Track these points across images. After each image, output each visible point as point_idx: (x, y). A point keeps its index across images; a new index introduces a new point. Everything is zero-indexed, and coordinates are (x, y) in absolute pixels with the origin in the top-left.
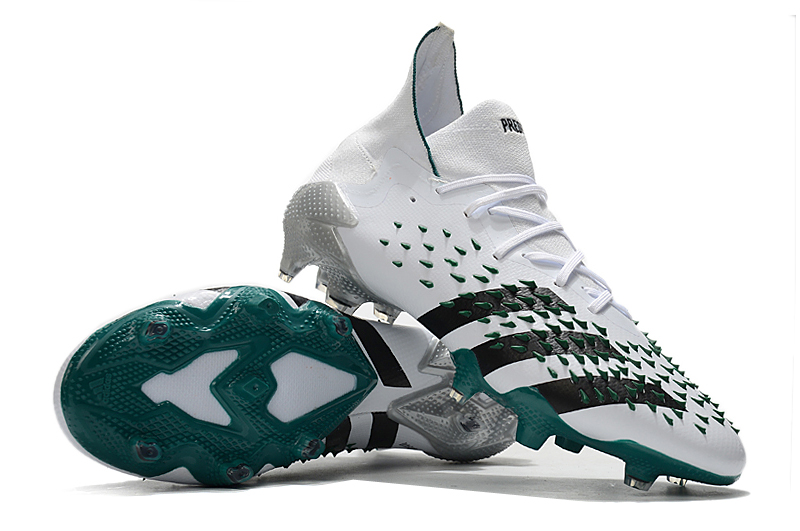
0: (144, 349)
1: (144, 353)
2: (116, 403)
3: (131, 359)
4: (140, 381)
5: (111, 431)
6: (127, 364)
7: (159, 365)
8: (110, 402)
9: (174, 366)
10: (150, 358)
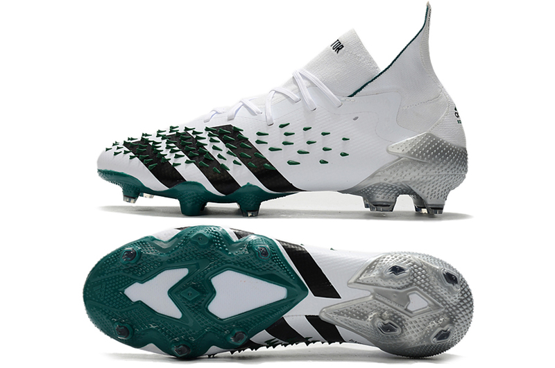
0: (125, 267)
1: (125, 269)
2: (108, 300)
3: (117, 273)
4: (123, 287)
5: (105, 317)
6: (115, 276)
7: (134, 277)
8: (105, 299)
9: (143, 278)
10: (128, 273)
